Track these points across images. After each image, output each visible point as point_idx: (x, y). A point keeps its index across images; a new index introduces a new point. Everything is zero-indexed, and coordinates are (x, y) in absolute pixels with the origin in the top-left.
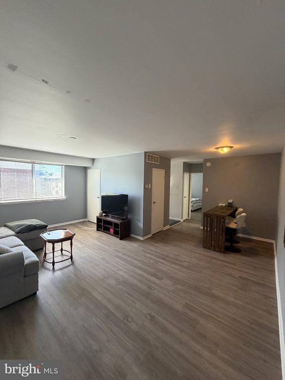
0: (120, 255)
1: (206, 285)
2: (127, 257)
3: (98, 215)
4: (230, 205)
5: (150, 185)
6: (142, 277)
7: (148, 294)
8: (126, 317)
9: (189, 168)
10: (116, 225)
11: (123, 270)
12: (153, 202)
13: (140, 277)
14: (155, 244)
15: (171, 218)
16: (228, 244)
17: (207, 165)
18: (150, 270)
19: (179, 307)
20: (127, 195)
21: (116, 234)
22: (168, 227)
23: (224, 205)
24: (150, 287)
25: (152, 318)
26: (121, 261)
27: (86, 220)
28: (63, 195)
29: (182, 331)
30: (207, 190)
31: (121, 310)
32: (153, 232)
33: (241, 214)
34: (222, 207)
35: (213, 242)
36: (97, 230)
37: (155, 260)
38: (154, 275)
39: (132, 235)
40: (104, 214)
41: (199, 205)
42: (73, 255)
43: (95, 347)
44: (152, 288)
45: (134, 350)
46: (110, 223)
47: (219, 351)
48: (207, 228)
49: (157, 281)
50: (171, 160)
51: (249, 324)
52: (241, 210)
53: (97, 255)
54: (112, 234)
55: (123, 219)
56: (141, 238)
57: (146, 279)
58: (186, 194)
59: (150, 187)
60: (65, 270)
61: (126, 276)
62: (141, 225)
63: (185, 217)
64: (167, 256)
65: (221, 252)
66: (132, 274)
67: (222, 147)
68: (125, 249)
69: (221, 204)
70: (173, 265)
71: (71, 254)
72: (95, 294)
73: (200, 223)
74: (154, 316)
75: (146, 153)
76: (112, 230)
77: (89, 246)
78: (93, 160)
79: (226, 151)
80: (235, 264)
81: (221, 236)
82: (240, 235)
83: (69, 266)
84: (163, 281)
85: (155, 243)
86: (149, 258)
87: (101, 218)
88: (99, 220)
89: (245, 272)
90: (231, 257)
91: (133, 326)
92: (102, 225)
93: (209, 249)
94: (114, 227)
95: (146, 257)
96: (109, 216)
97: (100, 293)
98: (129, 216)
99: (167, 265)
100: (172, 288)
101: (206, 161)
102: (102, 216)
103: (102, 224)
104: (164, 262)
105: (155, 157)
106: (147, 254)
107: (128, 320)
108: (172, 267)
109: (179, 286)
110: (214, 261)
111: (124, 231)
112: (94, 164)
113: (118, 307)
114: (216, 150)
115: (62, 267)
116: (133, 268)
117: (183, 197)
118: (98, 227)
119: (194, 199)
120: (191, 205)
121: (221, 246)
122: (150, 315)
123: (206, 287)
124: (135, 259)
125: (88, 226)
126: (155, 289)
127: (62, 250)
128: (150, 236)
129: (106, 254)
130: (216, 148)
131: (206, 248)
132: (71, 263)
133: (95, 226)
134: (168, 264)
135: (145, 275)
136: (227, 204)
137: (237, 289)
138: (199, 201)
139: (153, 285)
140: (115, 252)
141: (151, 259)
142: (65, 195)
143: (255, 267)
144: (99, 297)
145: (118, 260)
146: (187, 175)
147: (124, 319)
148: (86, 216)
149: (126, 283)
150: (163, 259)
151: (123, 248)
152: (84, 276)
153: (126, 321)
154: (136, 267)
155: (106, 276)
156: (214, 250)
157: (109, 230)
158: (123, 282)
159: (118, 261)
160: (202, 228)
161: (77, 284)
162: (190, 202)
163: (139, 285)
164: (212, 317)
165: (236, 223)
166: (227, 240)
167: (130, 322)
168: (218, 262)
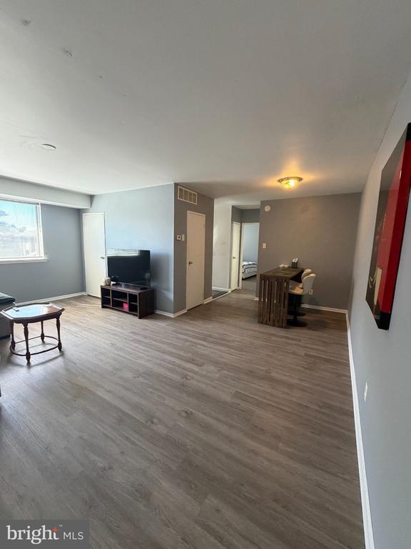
0: (139, 338)
1: (262, 368)
2: (150, 341)
3: (103, 284)
4: (294, 266)
5: (183, 236)
6: (174, 365)
7: (183, 385)
8: (151, 418)
9: (241, 215)
10: (133, 297)
11: (143, 358)
12: (188, 263)
13: (170, 365)
14: (192, 322)
15: (214, 288)
16: (291, 317)
17: (266, 210)
18: (185, 355)
19: (227, 398)
20: (149, 251)
21: (132, 310)
22: (210, 299)
23: (286, 266)
24: (185, 377)
25: (189, 415)
26: (141, 347)
27: (84, 293)
28: (42, 254)
29: (231, 426)
30: (264, 246)
31: (142, 410)
32: (189, 306)
33: (309, 275)
34: (284, 269)
35: (272, 315)
36: (103, 307)
37: (192, 342)
38: (192, 361)
39: (158, 312)
40: (112, 283)
41: (253, 271)
42: (62, 341)
43: (101, 463)
44: (188, 377)
45: (162, 460)
46: (123, 295)
47: (281, 444)
48: (264, 300)
49: (196, 368)
50: (215, 200)
51: (318, 408)
52: (308, 271)
53: (103, 340)
54: (127, 310)
55: (144, 289)
56: (172, 316)
57: (179, 366)
58: (235, 253)
59: (183, 239)
60: (49, 364)
61: (149, 365)
62: (171, 296)
63: (234, 286)
64: (210, 336)
65: (282, 327)
66: (158, 362)
67: (288, 179)
68: (147, 330)
69: (282, 266)
70: (217, 347)
71: (59, 341)
72: (100, 393)
73: (255, 294)
74: (192, 413)
75: (176, 185)
76: (126, 306)
77: (89, 329)
78: (91, 197)
79: (292, 184)
80: (300, 341)
81: (282, 308)
82: (306, 306)
83: (56, 358)
84: (204, 367)
85: (191, 320)
86: (183, 339)
87: (108, 288)
88: (104, 291)
89: (312, 349)
90: (295, 333)
91: (161, 429)
92: (110, 299)
93: (266, 324)
94: (130, 302)
95: (178, 338)
96: (121, 286)
97: (109, 391)
98: (153, 284)
99: (210, 348)
100: (217, 376)
101: (264, 203)
102: (109, 285)
103: (111, 297)
104: (205, 343)
105: (190, 194)
106: (180, 336)
107: (152, 423)
108: (216, 349)
109: (226, 372)
110: (273, 338)
111: (145, 306)
112: (94, 203)
113: (136, 407)
114: (279, 184)
115: (44, 361)
116: (161, 354)
117: (231, 258)
118: (103, 303)
119: (245, 263)
120: (241, 271)
121: (283, 320)
122: (186, 412)
123: (263, 370)
124: (162, 342)
125: (86, 302)
126: (192, 378)
127: (43, 336)
128: (185, 311)
129: (117, 338)
130: (279, 181)
131: (262, 323)
132: (59, 354)
133: (100, 302)
134: (211, 346)
135: (177, 361)
136: (291, 265)
137: (303, 369)
138: (252, 266)
139: (190, 374)
140: (131, 335)
141: (187, 341)
142: (45, 253)
143: (325, 342)
144: (107, 397)
145: (137, 345)
146: (236, 226)
147: (147, 422)
148: (83, 288)
149: (148, 374)
150: (204, 340)
151: (144, 329)
152: (83, 370)
153: (150, 423)
154: (164, 352)
155: (118, 367)
156: (274, 326)
157: (122, 306)
158: (144, 373)
159: (136, 347)
160: (257, 299)
161: (68, 381)
162: (241, 267)
163: (169, 374)
164: (270, 405)
165: (302, 288)
166: (289, 313)
167: (156, 424)
168: (278, 339)
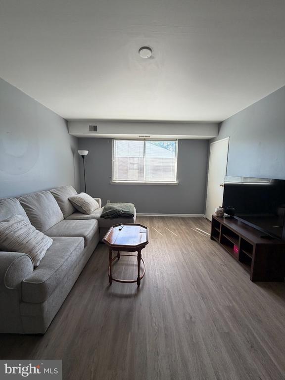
3: (215, 214)
10: (246, 245)
27: (204, 216)
28: (175, 179)
36: (212, 238)
40: (225, 215)
54: (237, 258)
76: (237, 250)
78: (219, 125)
87: (218, 220)
88: (215, 222)
92: (220, 234)
102: (221, 217)
103: (220, 231)
112: (220, 132)
148: (204, 211)
